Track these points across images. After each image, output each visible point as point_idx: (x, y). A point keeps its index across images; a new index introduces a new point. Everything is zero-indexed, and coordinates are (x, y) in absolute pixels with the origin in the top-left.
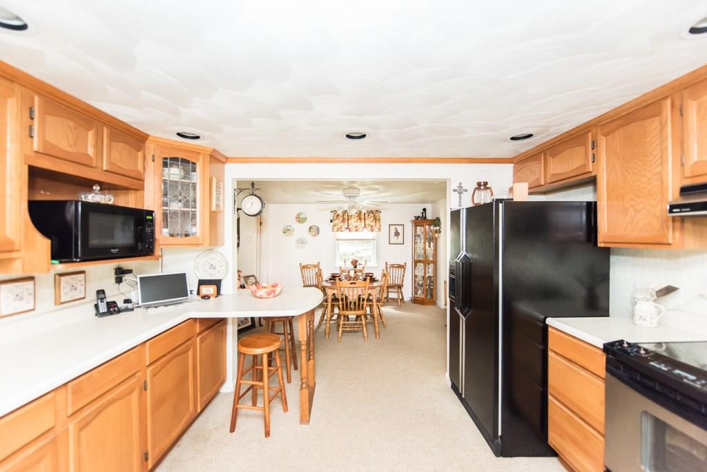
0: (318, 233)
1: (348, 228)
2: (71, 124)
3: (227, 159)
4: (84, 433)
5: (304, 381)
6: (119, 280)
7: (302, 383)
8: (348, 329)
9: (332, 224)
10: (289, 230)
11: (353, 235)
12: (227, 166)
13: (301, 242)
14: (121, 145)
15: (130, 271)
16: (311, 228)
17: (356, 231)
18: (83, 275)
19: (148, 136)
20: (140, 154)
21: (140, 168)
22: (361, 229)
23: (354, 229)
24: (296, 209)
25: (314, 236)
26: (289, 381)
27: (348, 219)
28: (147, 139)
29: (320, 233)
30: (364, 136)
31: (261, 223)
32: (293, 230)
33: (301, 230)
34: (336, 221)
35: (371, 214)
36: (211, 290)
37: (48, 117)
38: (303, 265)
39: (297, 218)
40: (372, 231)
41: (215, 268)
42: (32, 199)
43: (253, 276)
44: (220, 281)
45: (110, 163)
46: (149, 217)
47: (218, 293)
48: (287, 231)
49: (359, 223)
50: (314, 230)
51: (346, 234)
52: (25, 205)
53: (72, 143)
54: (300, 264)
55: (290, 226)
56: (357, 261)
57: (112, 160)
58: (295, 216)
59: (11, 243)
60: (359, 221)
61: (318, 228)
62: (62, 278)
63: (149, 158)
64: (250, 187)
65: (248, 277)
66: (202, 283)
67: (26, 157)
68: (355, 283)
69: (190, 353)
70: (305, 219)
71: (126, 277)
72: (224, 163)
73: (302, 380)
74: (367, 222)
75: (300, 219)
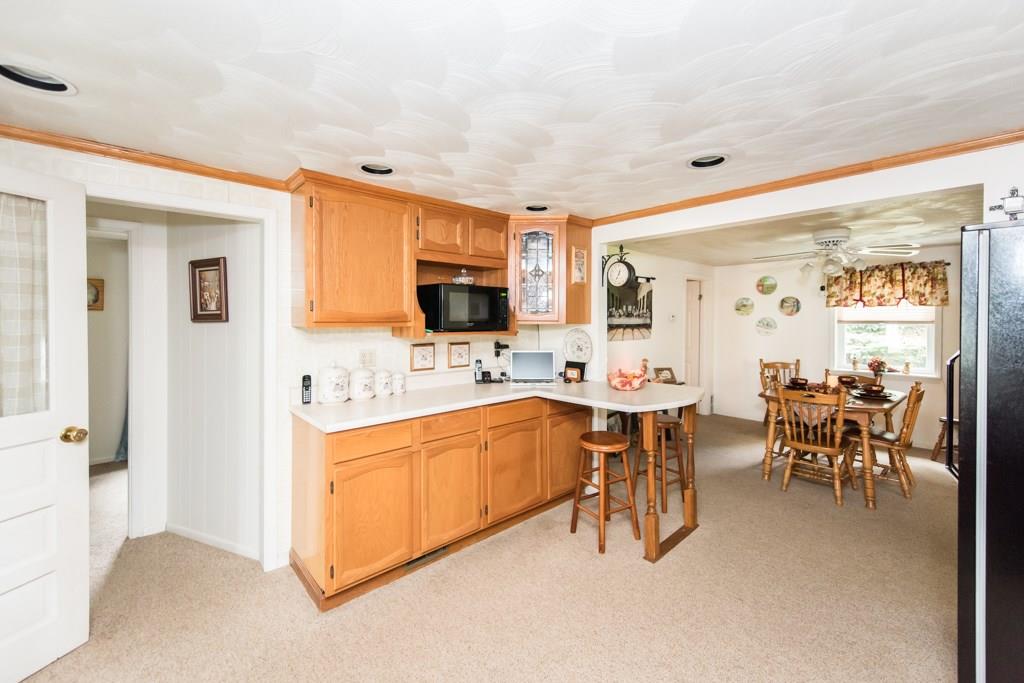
0: (798, 310)
1: (861, 300)
2: (444, 222)
3: (594, 223)
4: (431, 460)
5: (652, 504)
6: (498, 354)
7: (649, 507)
8: (808, 476)
9: (826, 293)
10: (745, 306)
11: (874, 312)
12: (595, 230)
13: (767, 324)
14: (484, 229)
15: (507, 347)
16: (783, 301)
17: (880, 305)
18: (467, 346)
19: (509, 215)
20: (502, 235)
21: (503, 248)
22: (893, 302)
23: (876, 301)
24: (758, 271)
25: (790, 314)
26: (664, 510)
27: (861, 284)
28: (508, 219)
29: (801, 311)
30: (721, 160)
31: (700, 297)
32: (752, 305)
33: (767, 305)
34: (835, 289)
35: (920, 270)
36: (573, 373)
37: (428, 221)
38: (765, 362)
39: (758, 286)
40: (921, 303)
41: (581, 350)
42: (420, 284)
43: (669, 369)
44: (584, 364)
45: (475, 248)
46: (503, 294)
47: (582, 378)
48: (742, 307)
49: (887, 289)
50: (791, 306)
51: (856, 312)
52: (415, 289)
53: (444, 236)
54: (761, 360)
55: (747, 299)
56: (881, 364)
57: (477, 244)
58: (756, 281)
59: (406, 316)
60: (888, 285)
61: (798, 302)
62: (453, 347)
63: (511, 236)
64: (618, 251)
65: (662, 370)
66: (570, 365)
67: (416, 254)
68: (813, 396)
69: (538, 432)
70: (773, 288)
71: (503, 351)
72: (590, 228)
73: (648, 502)
74: (910, 286)
75: (764, 288)
